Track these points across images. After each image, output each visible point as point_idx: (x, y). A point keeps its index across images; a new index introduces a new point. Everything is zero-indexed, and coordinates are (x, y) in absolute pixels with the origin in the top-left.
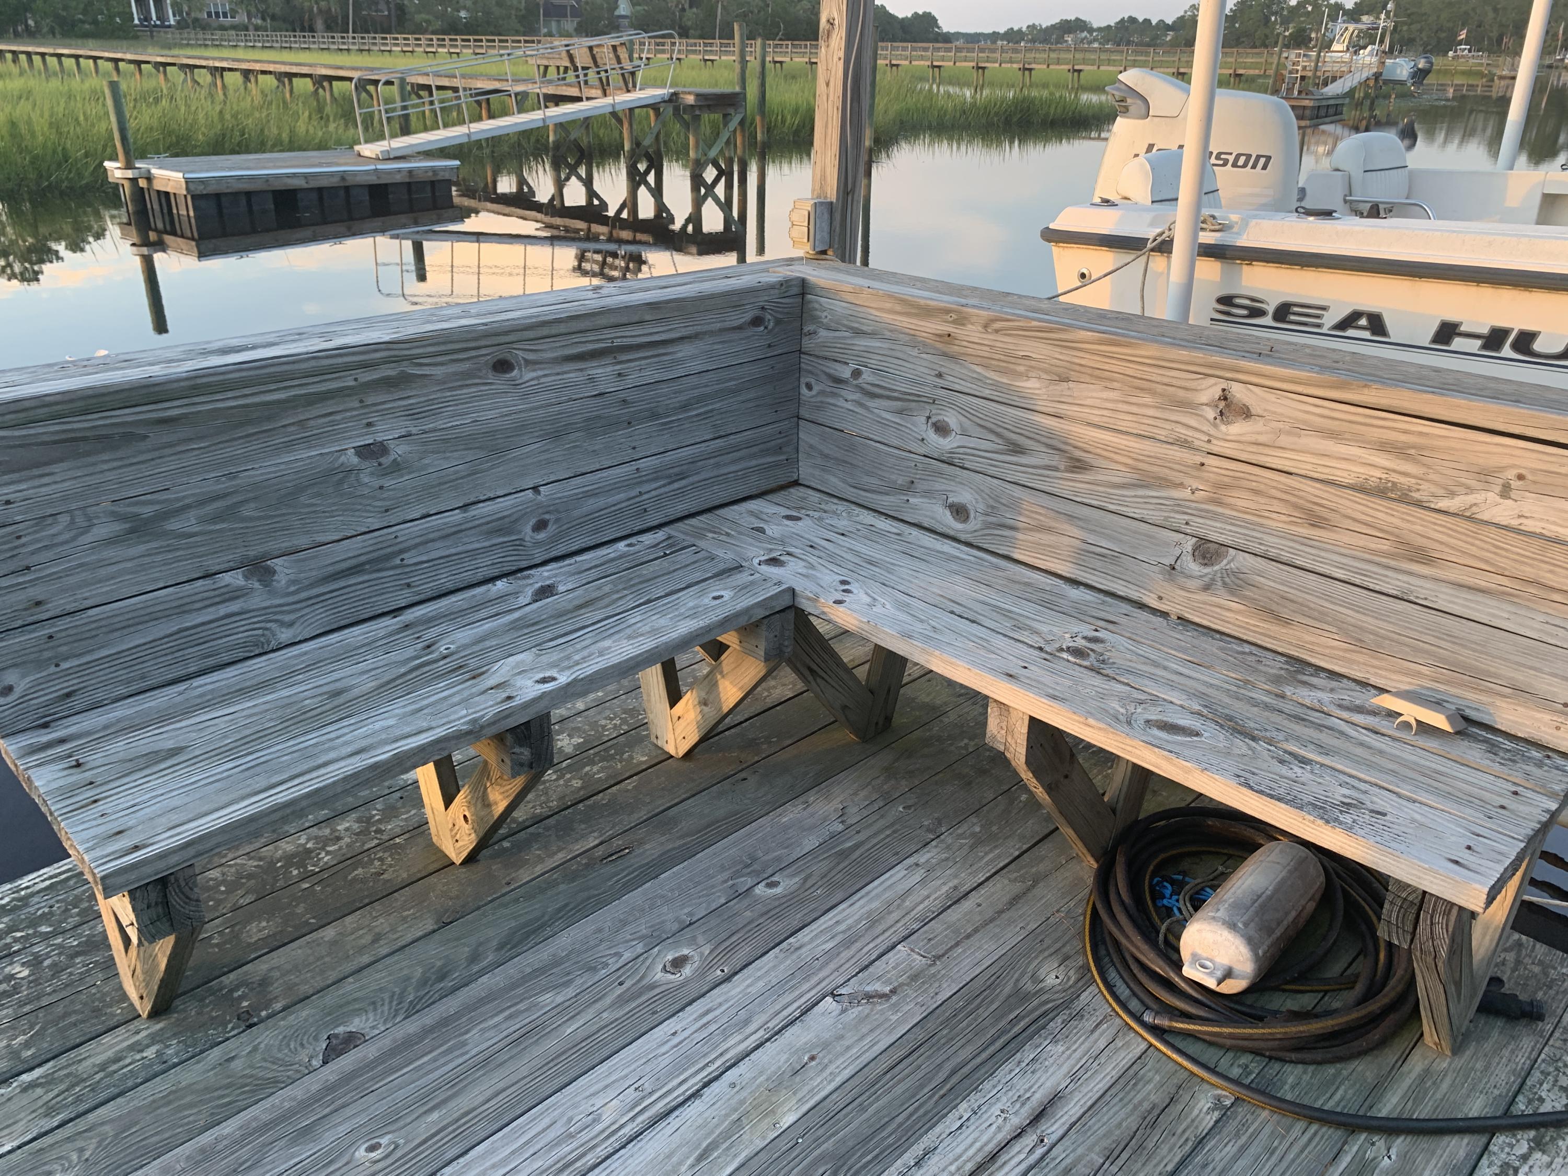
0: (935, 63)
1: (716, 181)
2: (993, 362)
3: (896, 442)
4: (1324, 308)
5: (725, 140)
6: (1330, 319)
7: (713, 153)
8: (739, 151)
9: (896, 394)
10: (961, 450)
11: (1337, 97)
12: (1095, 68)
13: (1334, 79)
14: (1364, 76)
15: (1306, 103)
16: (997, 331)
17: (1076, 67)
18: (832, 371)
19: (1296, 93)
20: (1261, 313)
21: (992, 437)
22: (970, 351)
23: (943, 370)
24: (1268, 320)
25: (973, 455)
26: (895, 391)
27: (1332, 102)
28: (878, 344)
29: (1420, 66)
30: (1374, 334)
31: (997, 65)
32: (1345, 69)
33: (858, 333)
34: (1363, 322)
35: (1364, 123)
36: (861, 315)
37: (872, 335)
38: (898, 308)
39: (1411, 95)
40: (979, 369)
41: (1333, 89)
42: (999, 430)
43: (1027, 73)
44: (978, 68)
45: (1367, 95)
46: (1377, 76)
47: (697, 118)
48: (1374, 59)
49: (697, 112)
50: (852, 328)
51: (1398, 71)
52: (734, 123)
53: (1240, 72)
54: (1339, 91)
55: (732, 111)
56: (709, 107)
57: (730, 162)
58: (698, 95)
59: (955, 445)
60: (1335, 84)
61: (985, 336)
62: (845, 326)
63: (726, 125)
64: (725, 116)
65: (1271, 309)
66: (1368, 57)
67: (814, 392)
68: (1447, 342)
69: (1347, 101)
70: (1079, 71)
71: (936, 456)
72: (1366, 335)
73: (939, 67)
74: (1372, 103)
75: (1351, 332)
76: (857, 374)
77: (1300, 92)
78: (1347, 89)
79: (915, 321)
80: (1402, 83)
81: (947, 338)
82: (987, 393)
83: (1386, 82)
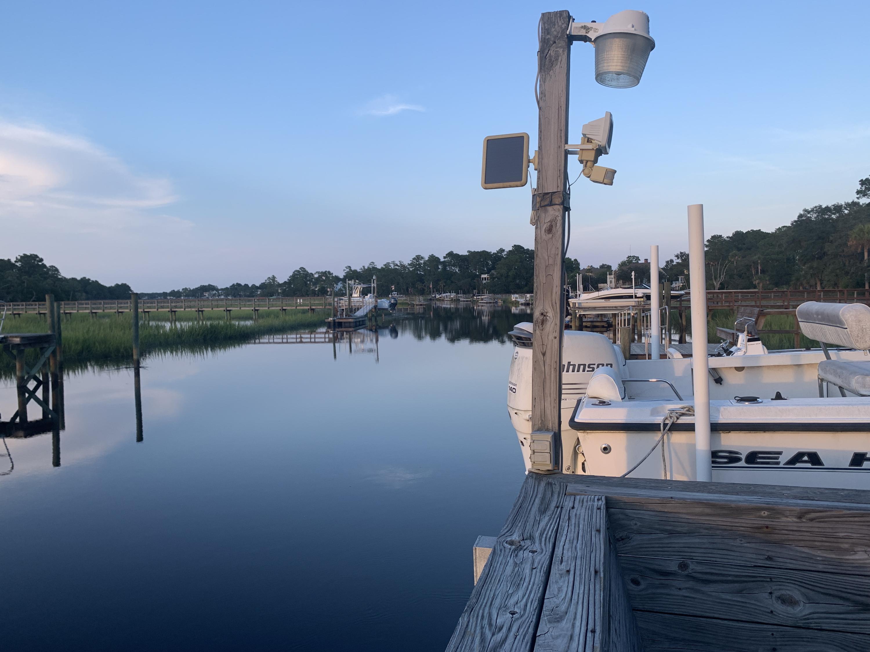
0: (146, 310)
1: (36, 388)
2: (817, 543)
3: (744, 617)
4: (780, 453)
5: (42, 363)
6: (783, 459)
7: (34, 372)
8: (52, 369)
9: (730, 578)
10: (815, 616)
11: (362, 317)
12: (239, 309)
13: (358, 309)
14: (371, 307)
15: (350, 320)
16: (812, 520)
17: (228, 309)
18: (656, 567)
19: (344, 316)
20: (739, 460)
21: (841, 602)
22: (791, 537)
23: (770, 554)
24: (742, 463)
25: (827, 618)
26: (730, 575)
27: (361, 319)
28: (697, 540)
29: (392, 302)
30: (813, 464)
31: (183, 309)
32: (361, 304)
33: (672, 533)
34: (806, 458)
35: (374, 327)
36: (672, 520)
37: (689, 533)
38: (708, 511)
39: (391, 314)
40: (806, 550)
41: (360, 313)
42: (844, 595)
43: (200, 313)
44: (172, 311)
45: (373, 316)
46: (375, 307)
47: (21, 352)
48: (373, 300)
49: (22, 348)
50: (666, 531)
51: (384, 305)
52: (48, 353)
53: (313, 307)
54: (362, 314)
55: (46, 345)
56: (30, 344)
57: (46, 376)
58: (22, 338)
59: (807, 612)
60: (359, 311)
61: (802, 525)
62: (657, 529)
63: (42, 354)
64: (42, 349)
65: (743, 457)
66: (369, 299)
67: (642, 587)
68: (860, 464)
69: (366, 318)
70: (230, 311)
71: (790, 623)
72: (809, 465)
73: (148, 312)
74: (376, 319)
75: (798, 465)
76: (683, 566)
77: (346, 315)
78: (365, 313)
79: (729, 520)
80: (386, 309)
81: (765, 530)
82: (820, 567)
83: (380, 309)
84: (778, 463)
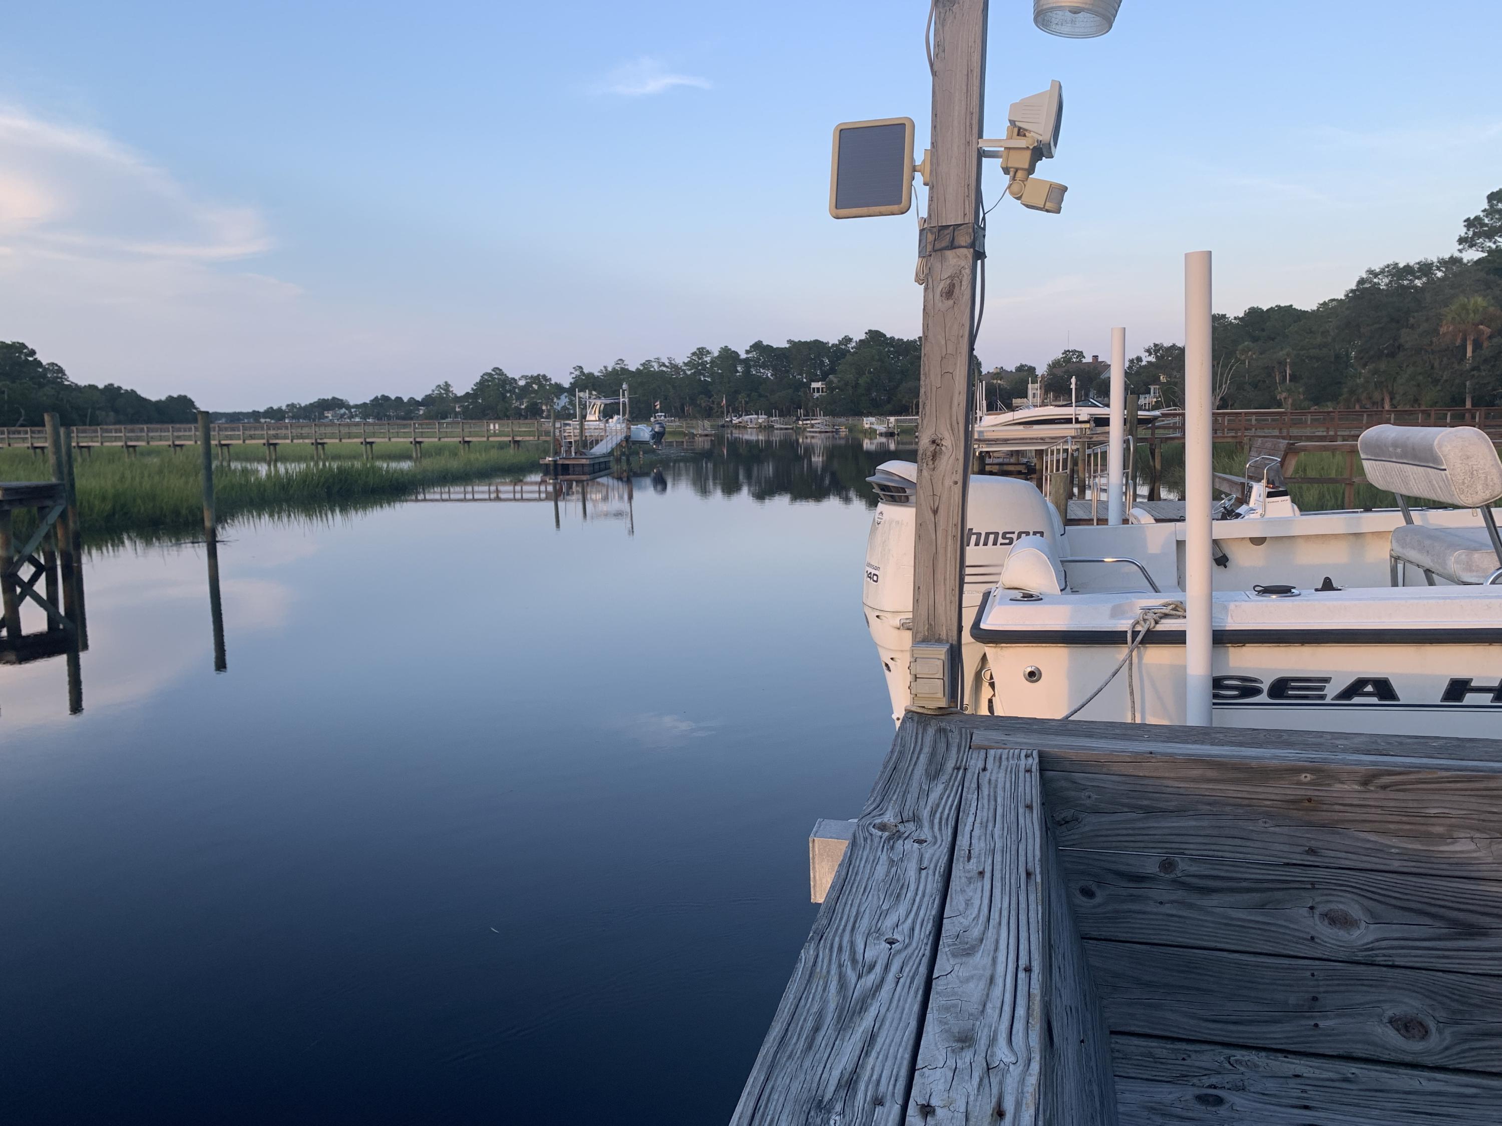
0: (223, 442)
1: (35, 578)
2: (1392, 826)
3: (1267, 948)
4: (1327, 680)
5: (43, 534)
6: (1332, 691)
7: (28, 549)
8: (61, 544)
9: (1244, 884)
10: (1384, 944)
11: (604, 456)
12: (387, 440)
13: (597, 442)
14: (619, 438)
15: (584, 461)
16: (1384, 787)
17: (368, 440)
18: (1122, 868)
19: (573, 454)
20: (1257, 691)
21: (1428, 921)
22: (1349, 816)
23: (1313, 844)
24: (1263, 698)
25: (1403, 948)
26: (1245, 880)
27: (602, 460)
28: (1193, 823)
29: (656, 430)
30: (1381, 699)
31: (289, 441)
32: (603, 434)
33: (1149, 811)
34: (1369, 688)
35: (625, 474)
36: (1150, 789)
37: (1179, 812)
38: (1211, 774)
39: (653, 451)
40: (1373, 837)
41: (600, 449)
42: (1433, 910)
43: (319, 446)
44: (270, 444)
45: (623, 454)
46: (627, 438)
47: (6, 514)
48: (624, 425)
49: (6, 507)
50: (1141, 807)
51: (642, 434)
52: (53, 517)
53: (518, 439)
54: (604, 451)
55: (49, 503)
56: (21, 501)
57: (50, 557)
58: (6, 490)
59: (1371, 938)
60: (598, 446)
61: (1367, 795)
62: (1123, 805)
63: (43, 518)
64: (41, 509)
65: (1265, 687)
66: (616, 424)
67: (1098, 900)
68: (1460, 698)
69: (611, 458)
70: (371, 443)
71: (1342, 956)
72: (1374, 700)
73: (227, 445)
74: (628, 460)
75: (1356, 700)
76: (1167, 865)
77: (576, 453)
78: (609, 450)
79: (1248, 788)
80: (647, 443)
81: (1307, 804)
82: (1396, 865)
83: (635, 442)
84: (1323, 697)
